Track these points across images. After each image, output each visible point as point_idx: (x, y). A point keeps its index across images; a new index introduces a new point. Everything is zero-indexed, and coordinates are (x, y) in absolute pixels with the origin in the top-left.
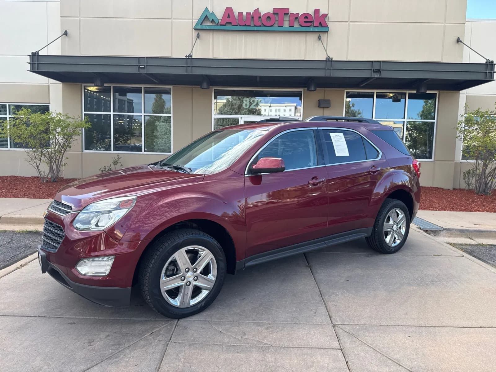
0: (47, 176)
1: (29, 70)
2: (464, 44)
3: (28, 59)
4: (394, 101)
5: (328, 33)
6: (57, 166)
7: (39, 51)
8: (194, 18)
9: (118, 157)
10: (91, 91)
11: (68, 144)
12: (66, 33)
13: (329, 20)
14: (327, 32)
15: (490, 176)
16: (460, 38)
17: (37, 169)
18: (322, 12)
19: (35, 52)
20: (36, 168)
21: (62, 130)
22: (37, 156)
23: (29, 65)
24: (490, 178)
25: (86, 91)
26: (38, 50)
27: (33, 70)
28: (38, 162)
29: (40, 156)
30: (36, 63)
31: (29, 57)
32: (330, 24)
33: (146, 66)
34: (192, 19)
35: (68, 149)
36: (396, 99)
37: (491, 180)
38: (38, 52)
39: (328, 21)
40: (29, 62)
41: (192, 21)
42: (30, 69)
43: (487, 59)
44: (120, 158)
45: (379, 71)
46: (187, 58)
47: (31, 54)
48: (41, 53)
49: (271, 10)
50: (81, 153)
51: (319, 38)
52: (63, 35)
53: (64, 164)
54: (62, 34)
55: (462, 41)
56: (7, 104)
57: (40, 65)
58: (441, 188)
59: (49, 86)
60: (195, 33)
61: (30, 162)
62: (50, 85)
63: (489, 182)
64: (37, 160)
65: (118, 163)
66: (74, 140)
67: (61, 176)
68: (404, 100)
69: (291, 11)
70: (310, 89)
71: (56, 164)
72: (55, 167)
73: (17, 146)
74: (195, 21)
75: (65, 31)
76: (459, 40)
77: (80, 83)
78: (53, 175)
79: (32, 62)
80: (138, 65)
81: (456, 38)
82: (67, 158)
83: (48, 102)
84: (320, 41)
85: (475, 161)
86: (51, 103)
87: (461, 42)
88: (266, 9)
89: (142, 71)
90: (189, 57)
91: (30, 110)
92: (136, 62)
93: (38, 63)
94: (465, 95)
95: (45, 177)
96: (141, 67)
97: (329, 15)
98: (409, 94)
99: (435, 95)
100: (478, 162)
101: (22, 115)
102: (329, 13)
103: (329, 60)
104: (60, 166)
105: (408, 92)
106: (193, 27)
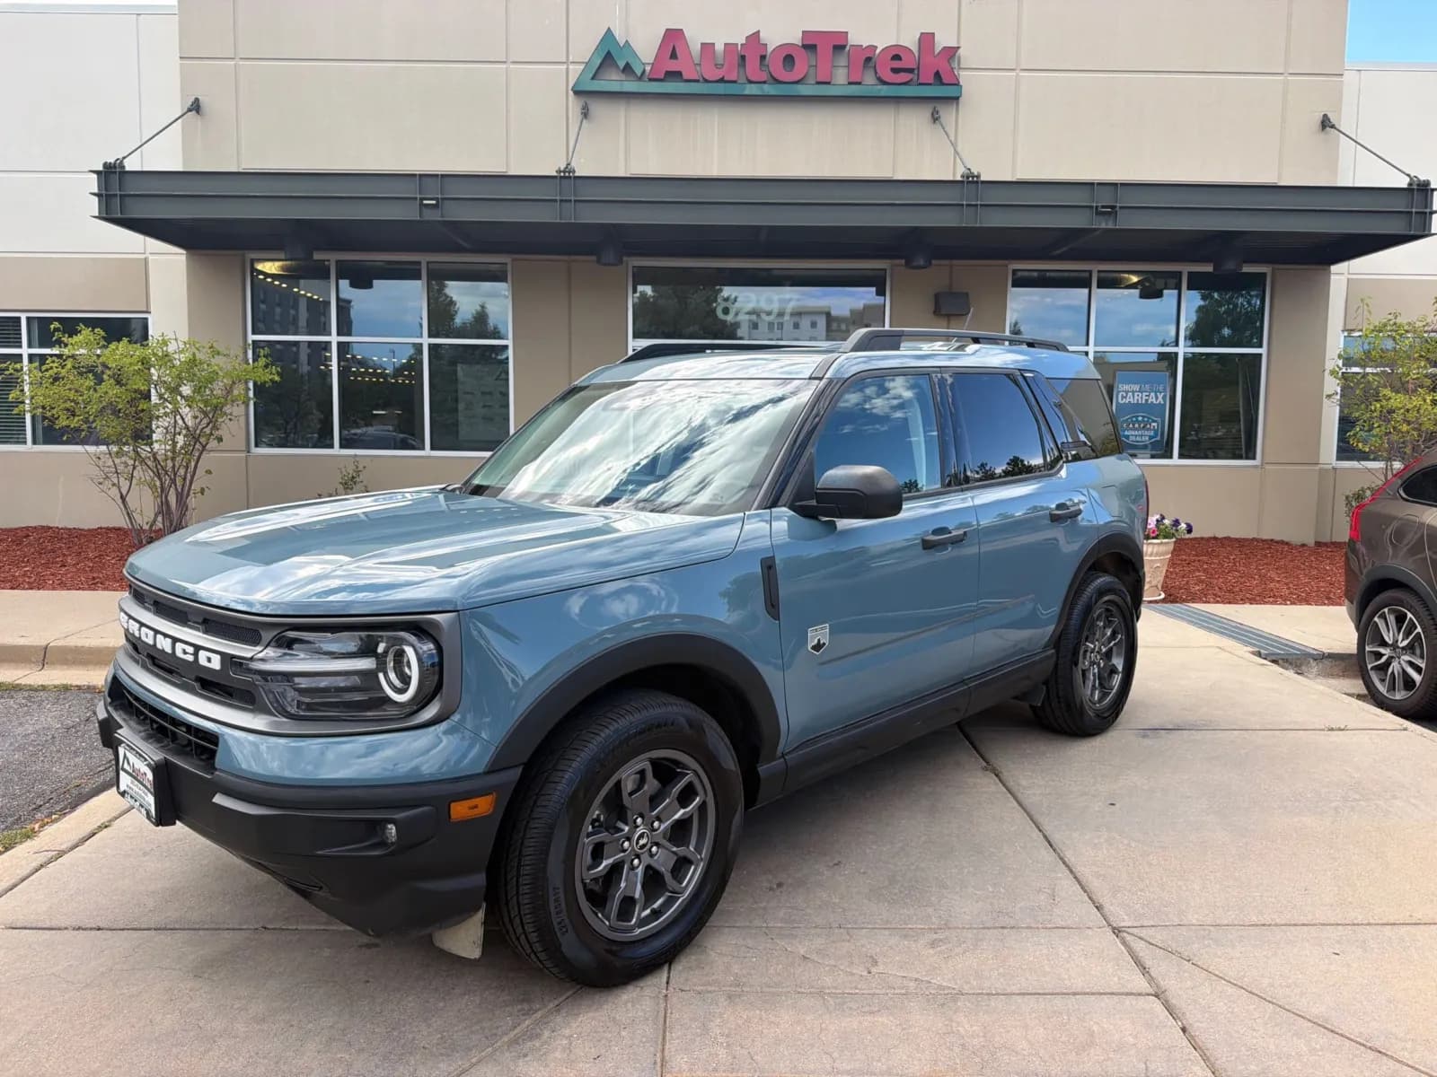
0: (151, 526)
1: (97, 215)
2: (1341, 132)
3: (93, 183)
4: (1144, 295)
5: (958, 104)
6: (179, 496)
7: (124, 158)
8: (571, 59)
9: (357, 467)
10: (267, 275)
11: (212, 429)
12: (196, 107)
13: (962, 66)
14: (957, 98)
16: (1330, 115)
17: (122, 506)
18: (942, 41)
19: (112, 160)
20: (120, 501)
21: (197, 390)
22: (121, 468)
23: (96, 199)
25: (256, 274)
26: (120, 157)
27: (107, 215)
28: (124, 485)
29: (131, 467)
30: (116, 195)
31: (95, 176)
32: (964, 77)
33: (443, 199)
34: (567, 62)
36: (1149, 291)
38: (122, 162)
39: (960, 68)
40: (96, 191)
41: (567, 69)
42: (100, 213)
43: (1412, 175)
44: (361, 468)
45: (1112, 211)
46: (561, 177)
47: (101, 168)
48: (130, 165)
49: (795, 38)
50: (244, 455)
51: (935, 118)
52: (189, 110)
53: (199, 490)
54: (185, 110)
55: (1336, 124)
56: (23, 317)
57: (127, 199)
58: (1282, 542)
59: (146, 260)
60: (575, 105)
61: (100, 483)
62: (151, 257)
64: (122, 479)
65: (355, 483)
66: (230, 420)
68: (1176, 292)
69: (854, 39)
70: (915, 264)
71: (176, 489)
72: (172, 499)
73: (65, 438)
74: (576, 70)
75: (192, 99)
76: (1326, 124)
77: (241, 252)
78: (167, 522)
79: (106, 190)
80: (418, 196)
81: (1319, 117)
82: (209, 472)
83: (145, 309)
84: (937, 125)
85: (1384, 463)
86: (152, 310)
87: (1332, 126)
88: (781, 32)
89: (430, 216)
90: (567, 174)
91: (103, 333)
92: (409, 190)
93: (122, 193)
94: (1344, 279)
95: (146, 527)
96: (425, 202)
97: (961, 51)
98: (1191, 274)
99: (1261, 277)
100: (1391, 465)
101: (82, 346)
102: (962, 44)
103: (970, 179)
104: (188, 495)
105: (1186, 269)
106: (570, 87)
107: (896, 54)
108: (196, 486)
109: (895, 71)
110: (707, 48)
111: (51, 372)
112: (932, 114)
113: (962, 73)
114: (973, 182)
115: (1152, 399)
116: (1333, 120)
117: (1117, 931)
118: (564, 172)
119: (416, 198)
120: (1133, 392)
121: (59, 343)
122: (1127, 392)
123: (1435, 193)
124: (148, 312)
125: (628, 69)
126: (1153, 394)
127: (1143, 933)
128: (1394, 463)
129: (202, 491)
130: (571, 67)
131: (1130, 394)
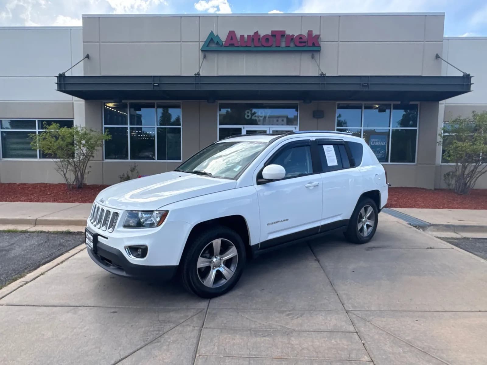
0: (73, 183)
2: (442, 59)
3: (56, 80)
4: (380, 111)
5: (320, 52)
6: (81, 174)
7: (65, 72)
8: (200, 41)
10: (110, 107)
11: (91, 154)
12: (88, 57)
14: (319, 51)
15: (468, 177)
17: (64, 177)
18: (315, 33)
19: (61, 73)
20: (63, 175)
21: (86, 142)
22: (64, 166)
23: (56, 85)
24: (468, 179)
25: (105, 107)
26: (64, 72)
27: (60, 89)
28: (65, 170)
29: (67, 165)
30: (62, 83)
31: (56, 78)
32: (322, 44)
33: (160, 83)
34: (199, 42)
35: (91, 158)
36: (382, 110)
37: (469, 180)
38: (64, 74)
39: (321, 41)
40: (56, 82)
41: (199, 44)
42: (58, 89)
43: (464, 72)
44: (136, 166)
45: (367, 85)
46: (196, 77)
47: (58, 75)
48: (67, 74)
49: (269, 33)
50: (102, 162)
52: (86, 58)
54: (84, 57)
55: (441, 57)
56: (37, 120)
57: (66, 85)
58: (423, 189)
60: (201, 54)
61: (58, 170)
62: (74, 102)
63: (467, 182)
65: (134, 170)
66: (96, 151)
67: (85, 183)
68: (389, 110)
69: (288, 33)
70: (306, 102)
71: (80, 172)
72: (79, 174)
73: (47, 157)
74: (202, 44)
75: (87, 54)
76: (437, 57)
77: (101, 100)
78: (78, 182)
79: (60, 82)
80: (152, 83)
81: (435, 55)
82: (90, 167)
84: (313, 59)
85: (455, 163)
86: (75, 118)
87: (439, 57)
89: (156, 89)
90: (198, 75)
91: (59, 125)
92: (150, 81)
93: (65, 83)
94: (443, 105)
95: (71, 183)
96: (155, 84)
97: (321, 36)
98: (394, 105)
99: (417, 105)
100: (458, 164)
101: (52, 129)
102: (321, 34)
103: (323, 75)
104: (84, 174)
105: (392, 103)
106: (200, 48)
107: (300, 37)
108: (86, 171)
109: (300, 42)
110: (242, 37)
111: (43, 137)
112: (312, 56)
113: (321, 43)
114: (324, 76)
115: (382, 144)
116: (439, 55)
117: (347, 312)
118: (197, 75)
119: (152, 84)
120: (376, 142)
121: (46, 128)
122: (374, 141)
123: (472, 78)
124: (73, 118)
125: (218, 43)
126: (382, 142)
127: (356, 312)
128: (458, 163)
129: (88, 173)
130: (201, 43)
131: (375, 142)
